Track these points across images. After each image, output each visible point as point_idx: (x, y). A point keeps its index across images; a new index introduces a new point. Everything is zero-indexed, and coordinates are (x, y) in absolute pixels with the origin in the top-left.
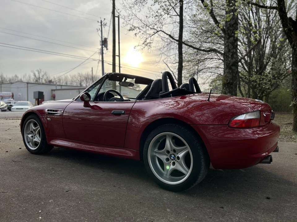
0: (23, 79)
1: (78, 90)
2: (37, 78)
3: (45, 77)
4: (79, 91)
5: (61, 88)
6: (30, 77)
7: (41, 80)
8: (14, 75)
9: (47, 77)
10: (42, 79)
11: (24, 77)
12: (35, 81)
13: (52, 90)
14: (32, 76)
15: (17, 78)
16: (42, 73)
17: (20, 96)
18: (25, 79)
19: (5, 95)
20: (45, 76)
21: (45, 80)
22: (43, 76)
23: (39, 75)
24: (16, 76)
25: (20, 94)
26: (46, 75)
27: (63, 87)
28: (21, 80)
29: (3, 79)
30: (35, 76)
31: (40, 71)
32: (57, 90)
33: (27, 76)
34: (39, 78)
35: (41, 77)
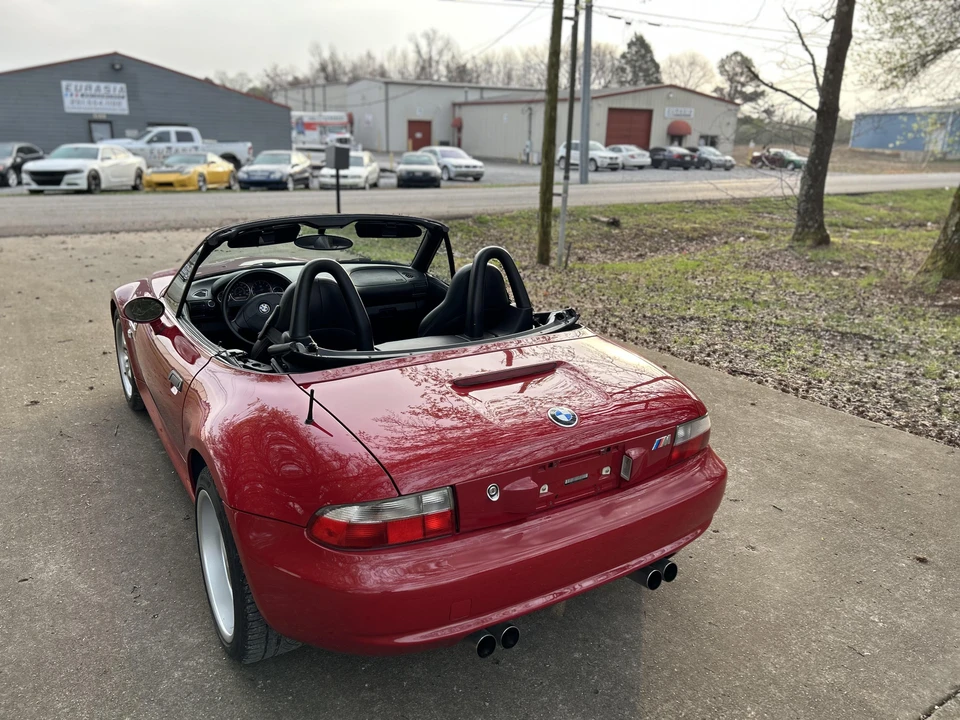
0: (387, 66)
1: (525, 107)
2: (424, 61)
3: (446, 57)
4: (530, 109)
5: (482, 97)
6: (405, 56)
7: (434, 64)
8: (364, 53)
9: (453, 57)
10: (437, 62)
11: (389, 60)
12: (418, 69)
13: (455, 105)
14: (412, 56)
15: (371, 62)
16: (438, 44)
17: (368, 123)
18: (392, 65)
19: (329, 121)
20: (445, 52)
21: (448, 67)
22: (440, 53)
23: (430, 52)
24: (369, 56)
25: (369, 117)
26: (449, 50)
27: (487, 95)
28: (382, 67)
29: (336, 66)
30: (419, 52)
31: (431, 36)
32: (467, 104)
33: (399, 53)
34: (430, 58)
35: (435, 57)
